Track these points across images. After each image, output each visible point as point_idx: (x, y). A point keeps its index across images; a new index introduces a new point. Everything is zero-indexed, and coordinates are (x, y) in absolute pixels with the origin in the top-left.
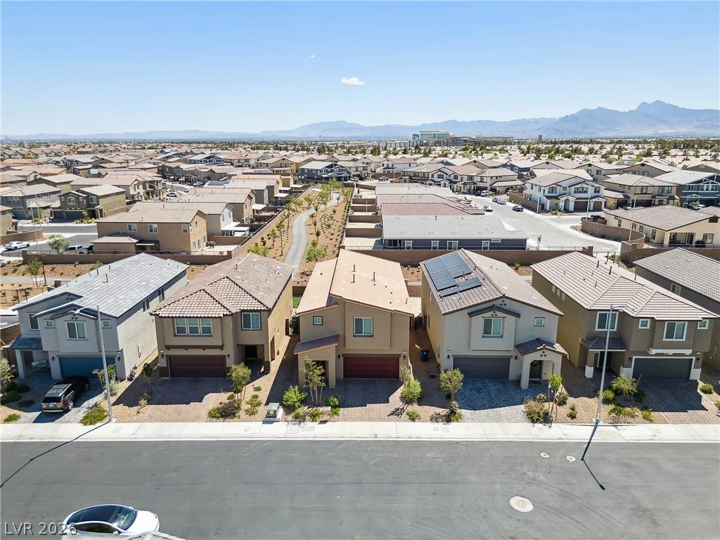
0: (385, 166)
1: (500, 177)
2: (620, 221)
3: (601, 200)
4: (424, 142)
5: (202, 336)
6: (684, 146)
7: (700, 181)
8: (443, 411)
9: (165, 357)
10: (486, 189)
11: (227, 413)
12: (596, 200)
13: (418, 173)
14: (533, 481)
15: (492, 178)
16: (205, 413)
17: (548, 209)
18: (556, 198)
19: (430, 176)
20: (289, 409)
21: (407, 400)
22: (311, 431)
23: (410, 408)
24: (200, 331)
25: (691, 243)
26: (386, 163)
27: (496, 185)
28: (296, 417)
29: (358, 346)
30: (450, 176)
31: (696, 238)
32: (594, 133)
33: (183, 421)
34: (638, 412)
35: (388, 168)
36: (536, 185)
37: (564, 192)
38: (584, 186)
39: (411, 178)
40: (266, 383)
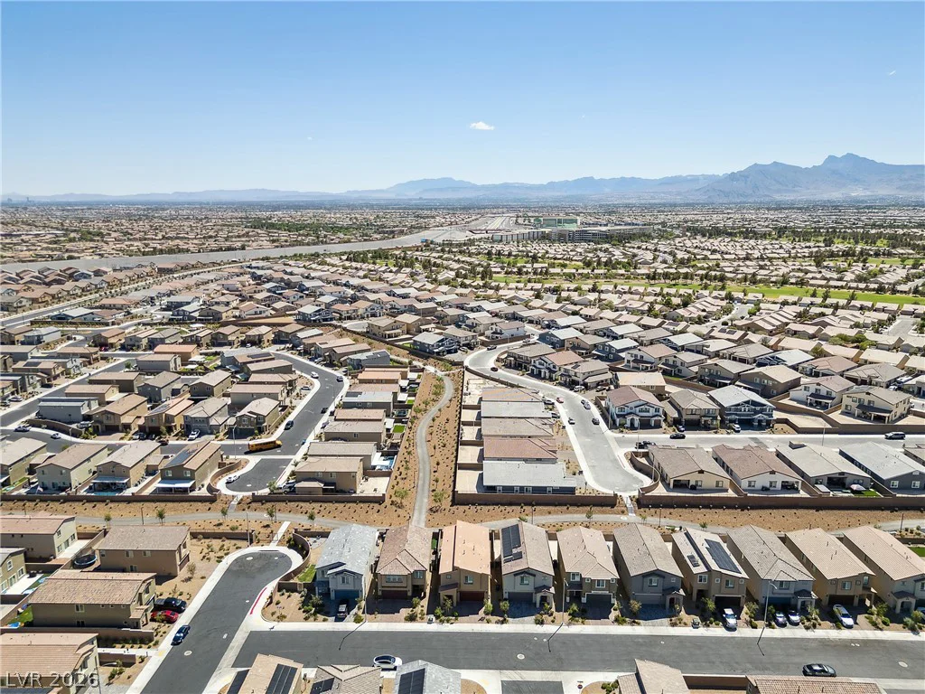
0: (494, 330)
5: (398, 582)
7: (738, 405)
8: (501, 619)
9: (381, 591)
10: (579, 383)
11: (411, 618)
13: (522, 356)
14: (528, 649)
15: (584, 374)
16: (403, 618)
17: (618, 426)
18: (624, 416)
19: (533, 361)
20: (437, 617)
21: (487, 613)
22: (447, 628)
23: (488, 617)
24: (397, 580)
26: (494, 327)
27: (587, 380)
28: (441, 621)
29: (465, 588)
30: (550, 365)
31: (692, 483)
33: (395, 622)
34: (580, 620)
35: (496, 333)
37: (630, 411)
38: (647, 407)
39: (515, 359)
40: (425, 602)
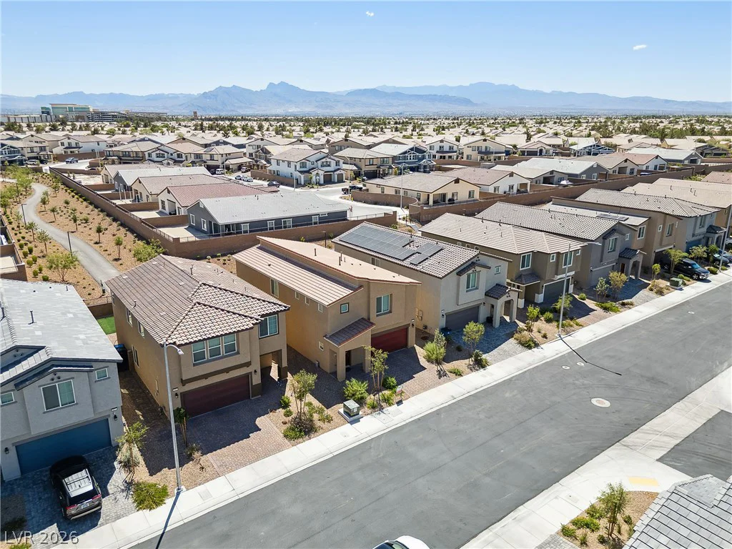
0: (66, 145)
1: (229, 154)
2: (383, 189)
3: (342, 172)
4: (61, 116)
5: (226, 356)
6: (335, 124)
7: (405, 153)
9: (179, 396)
10: (218, 167)
12: (338, 172)
13: (129, 152)
15: (221, 155)
17: (303, 183)
18: (308, 172)
19: (147, 156)
21: (438, 362)
23: (446, 368)
24: (223, 351)
25: (444, 201)
26: (66, 142)
27: (227, 162)
30: (172, 155)
31: (449, 196)
32: (233, 111)
35: (70, 147)
36: (283, 161)
37: (313, 166)
38: (328, 160)
39: (120, 158)
